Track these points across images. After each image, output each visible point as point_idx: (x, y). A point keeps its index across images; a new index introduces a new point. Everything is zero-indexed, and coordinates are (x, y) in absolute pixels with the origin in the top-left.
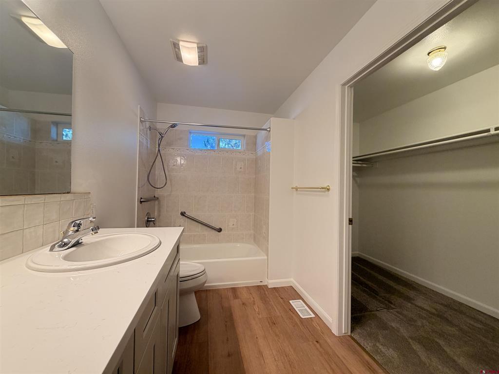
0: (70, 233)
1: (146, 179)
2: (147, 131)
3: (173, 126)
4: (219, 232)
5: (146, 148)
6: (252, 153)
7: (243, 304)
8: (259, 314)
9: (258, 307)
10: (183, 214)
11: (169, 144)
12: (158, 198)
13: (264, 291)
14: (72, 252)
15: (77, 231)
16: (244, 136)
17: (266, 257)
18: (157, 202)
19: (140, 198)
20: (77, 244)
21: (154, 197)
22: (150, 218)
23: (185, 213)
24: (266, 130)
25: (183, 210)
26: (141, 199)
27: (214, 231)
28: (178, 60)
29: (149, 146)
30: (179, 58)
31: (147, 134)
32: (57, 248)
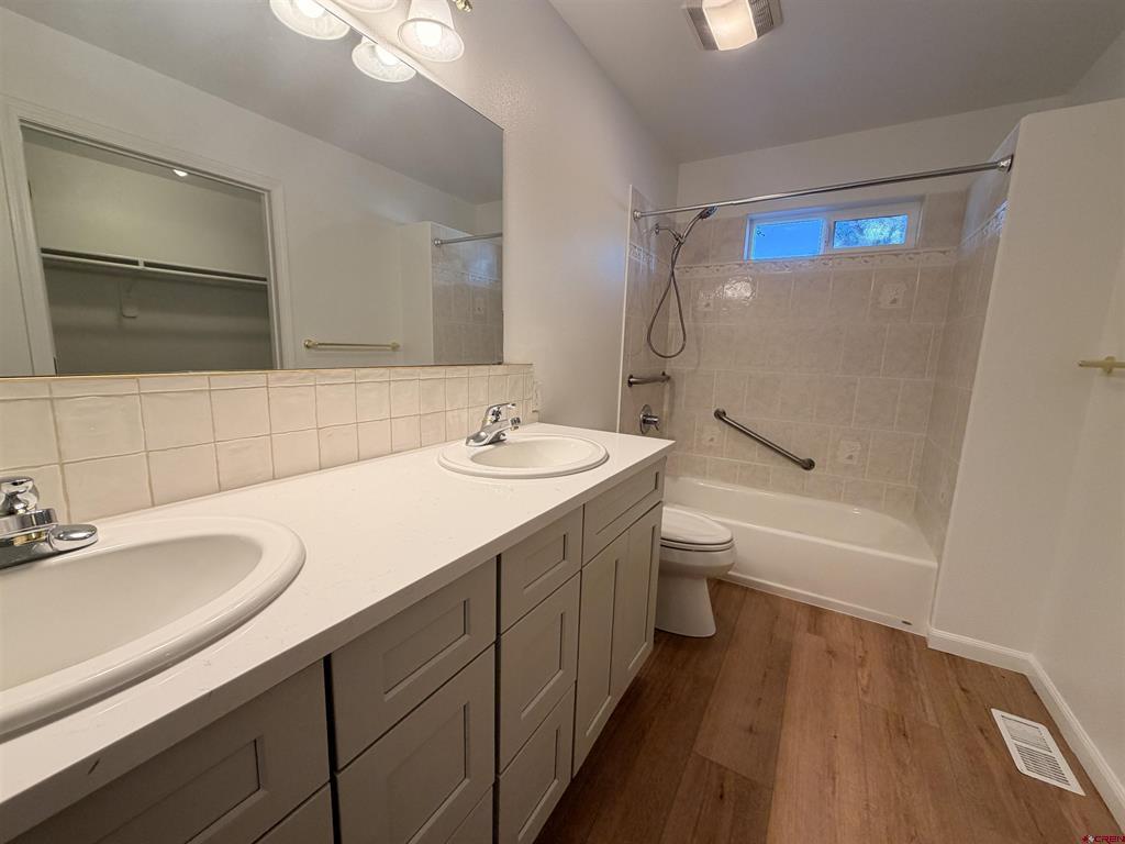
0: (488, 423)
1: (645, 337)
2: (649, 237)
3: (705, 214)
4: (806, 469)
5: (646, 273)
6: (944, 252)
7: (830, 652)
8: (865, 692)
9: (870, 676)
10: (720, 415)
11: (701, 256)
12: (669, 378)
13: (909, 648)
14: (485, 452)
15: (496, 421)
16: (921, 199)
17: (935, 565)
18: (668, 386)
19: (628, 375)
20: (497, 440)
21: (664, 374)
22: (651, 417)
23: (724, 413)
24: (994, 166)
25: (721, 407)
26: (631, 377)
27: (791, 464)
28: (707, 49)
29: (653, 268)
30: (707, 42)
31: (649, 243)
32: (472, 442)
